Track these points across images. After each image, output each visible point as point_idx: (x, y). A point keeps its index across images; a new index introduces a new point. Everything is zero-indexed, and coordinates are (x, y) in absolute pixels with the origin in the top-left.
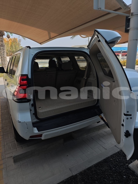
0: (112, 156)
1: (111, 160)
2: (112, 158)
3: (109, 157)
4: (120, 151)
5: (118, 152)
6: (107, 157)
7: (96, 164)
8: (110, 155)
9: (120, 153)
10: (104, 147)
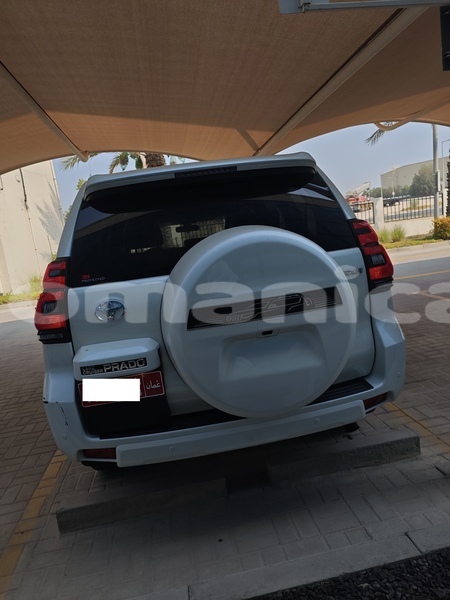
0: (372, 574)
1: (360, 589)
2: (370, 582)
3: (357, 574)
4: (416, 558)
5: (408, 562)
6: (348, 571)
7: (291, 589)
8: (367, 566)
9: (418, 565)
10: (370, 531)
